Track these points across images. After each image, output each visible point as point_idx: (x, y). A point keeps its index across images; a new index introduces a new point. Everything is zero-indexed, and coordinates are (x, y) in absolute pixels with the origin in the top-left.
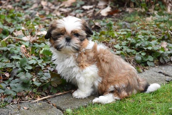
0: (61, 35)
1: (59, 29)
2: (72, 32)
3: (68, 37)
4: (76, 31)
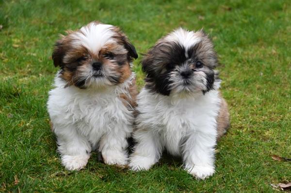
2: (100, 52)
3: (95, 62)
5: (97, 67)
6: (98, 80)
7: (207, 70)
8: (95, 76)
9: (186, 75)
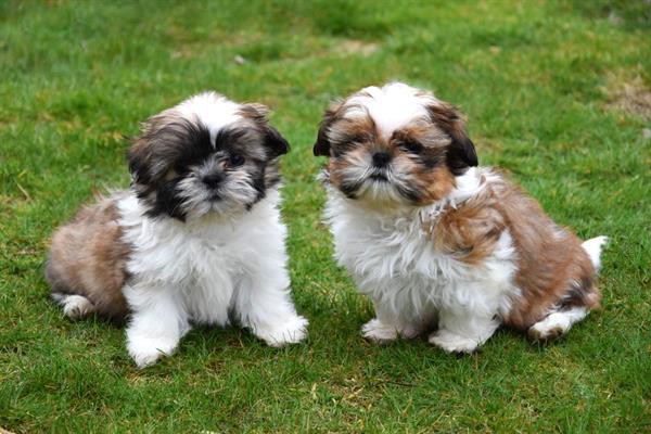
0: (357, 144)
1: (350, 121)
2: (396, 135)
3: (379, 151)
4: (411, 132)
5: (382, 160)
6: (376, 185)
7: (253, 168)
8: (374, 177)
9: (213, 183)
